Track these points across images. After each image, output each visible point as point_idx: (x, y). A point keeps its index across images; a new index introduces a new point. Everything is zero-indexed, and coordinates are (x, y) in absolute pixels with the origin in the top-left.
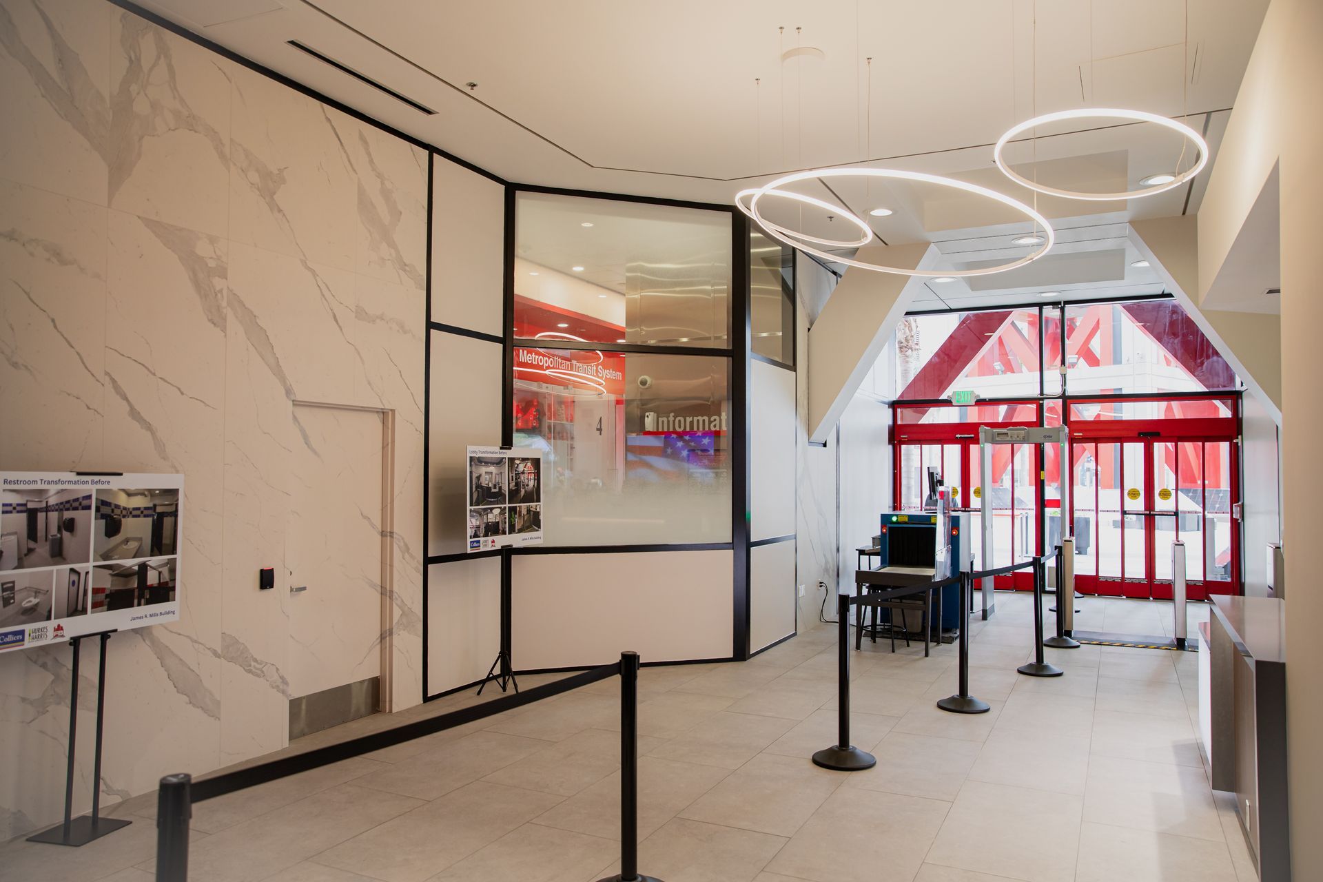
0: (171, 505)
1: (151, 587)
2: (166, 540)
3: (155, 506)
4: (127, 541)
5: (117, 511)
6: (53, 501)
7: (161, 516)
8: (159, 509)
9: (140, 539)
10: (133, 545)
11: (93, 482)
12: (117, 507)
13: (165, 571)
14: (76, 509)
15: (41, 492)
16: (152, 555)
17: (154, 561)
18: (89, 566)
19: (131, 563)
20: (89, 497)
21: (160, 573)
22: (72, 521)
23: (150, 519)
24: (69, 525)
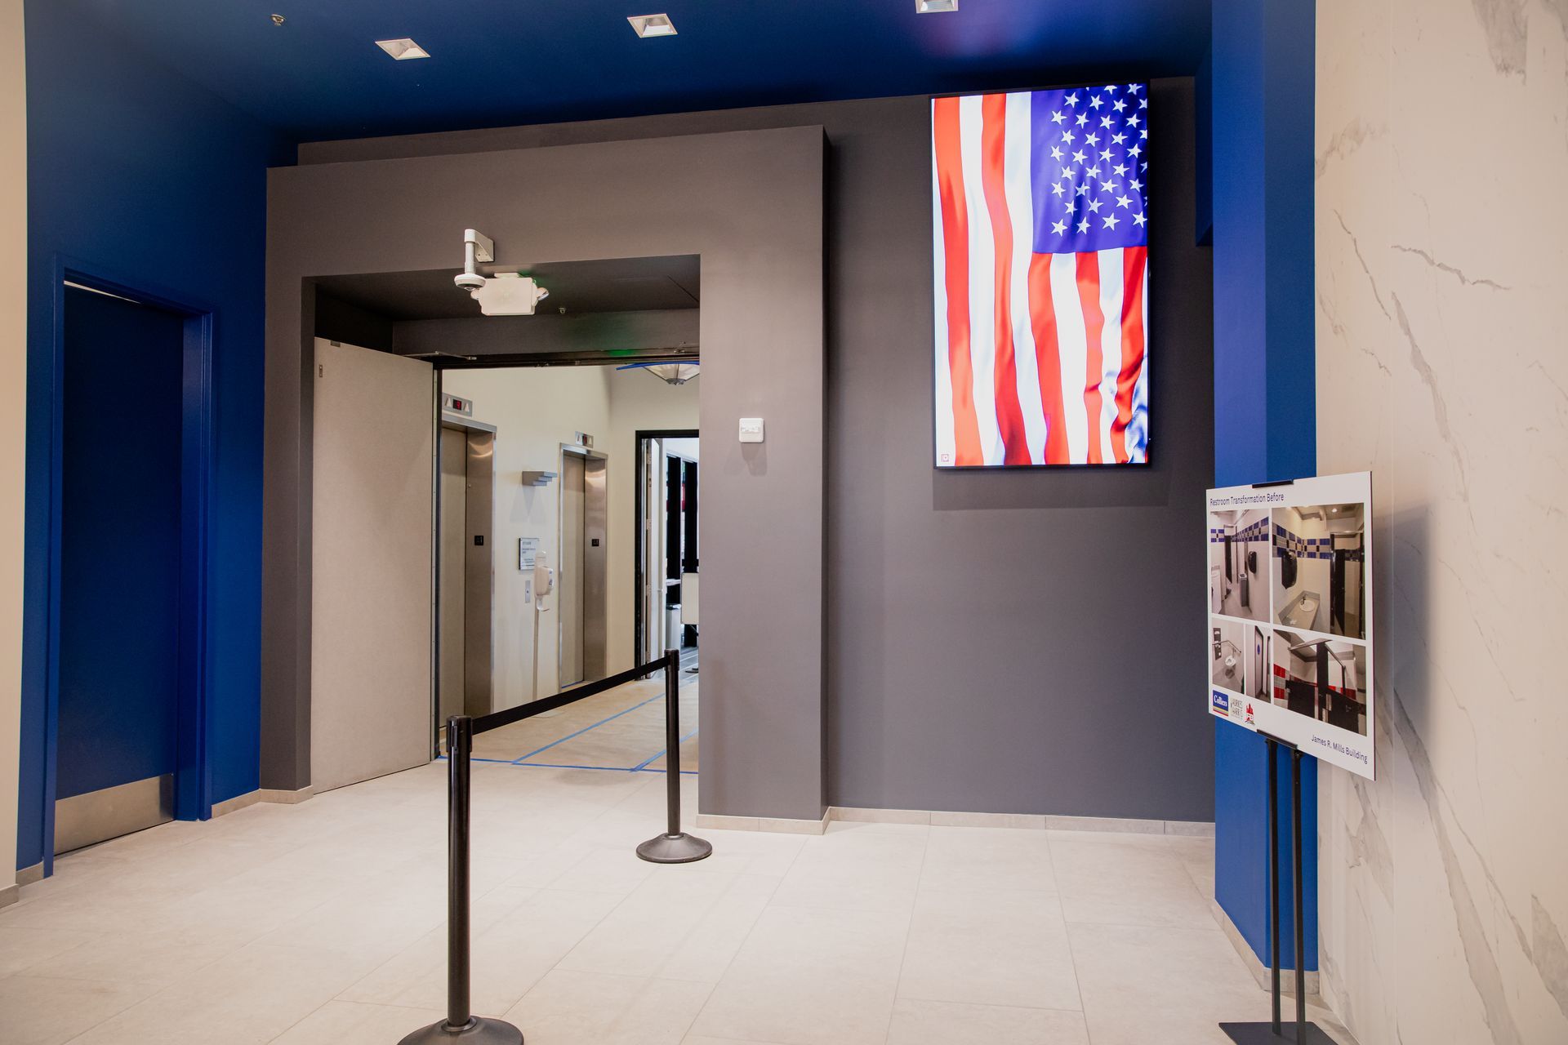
0: (1353, 536)
1: (1332, 691)
2: (1350, 608)
3: (1333, 536)
4: (1303, 597)
5: (1292, 545)
6: (1241, 526)
7: (1342, 556)
8: (1340, 544)
9: (1317, 597)
10: (1310, 606)
11: (1270, 498)
12: (1292, 536)
13: (1350, 665)
14: (1256, 539)
15: (1231, 513)
16: (1332, 632)
17: (1338, 644)
18: (1269, 627)
19: (1310, 638)
20: (1265, 521)
21: (1344, 669)
22: (1254, 555)
23: (1328, 561)
24: (1252, 562)
